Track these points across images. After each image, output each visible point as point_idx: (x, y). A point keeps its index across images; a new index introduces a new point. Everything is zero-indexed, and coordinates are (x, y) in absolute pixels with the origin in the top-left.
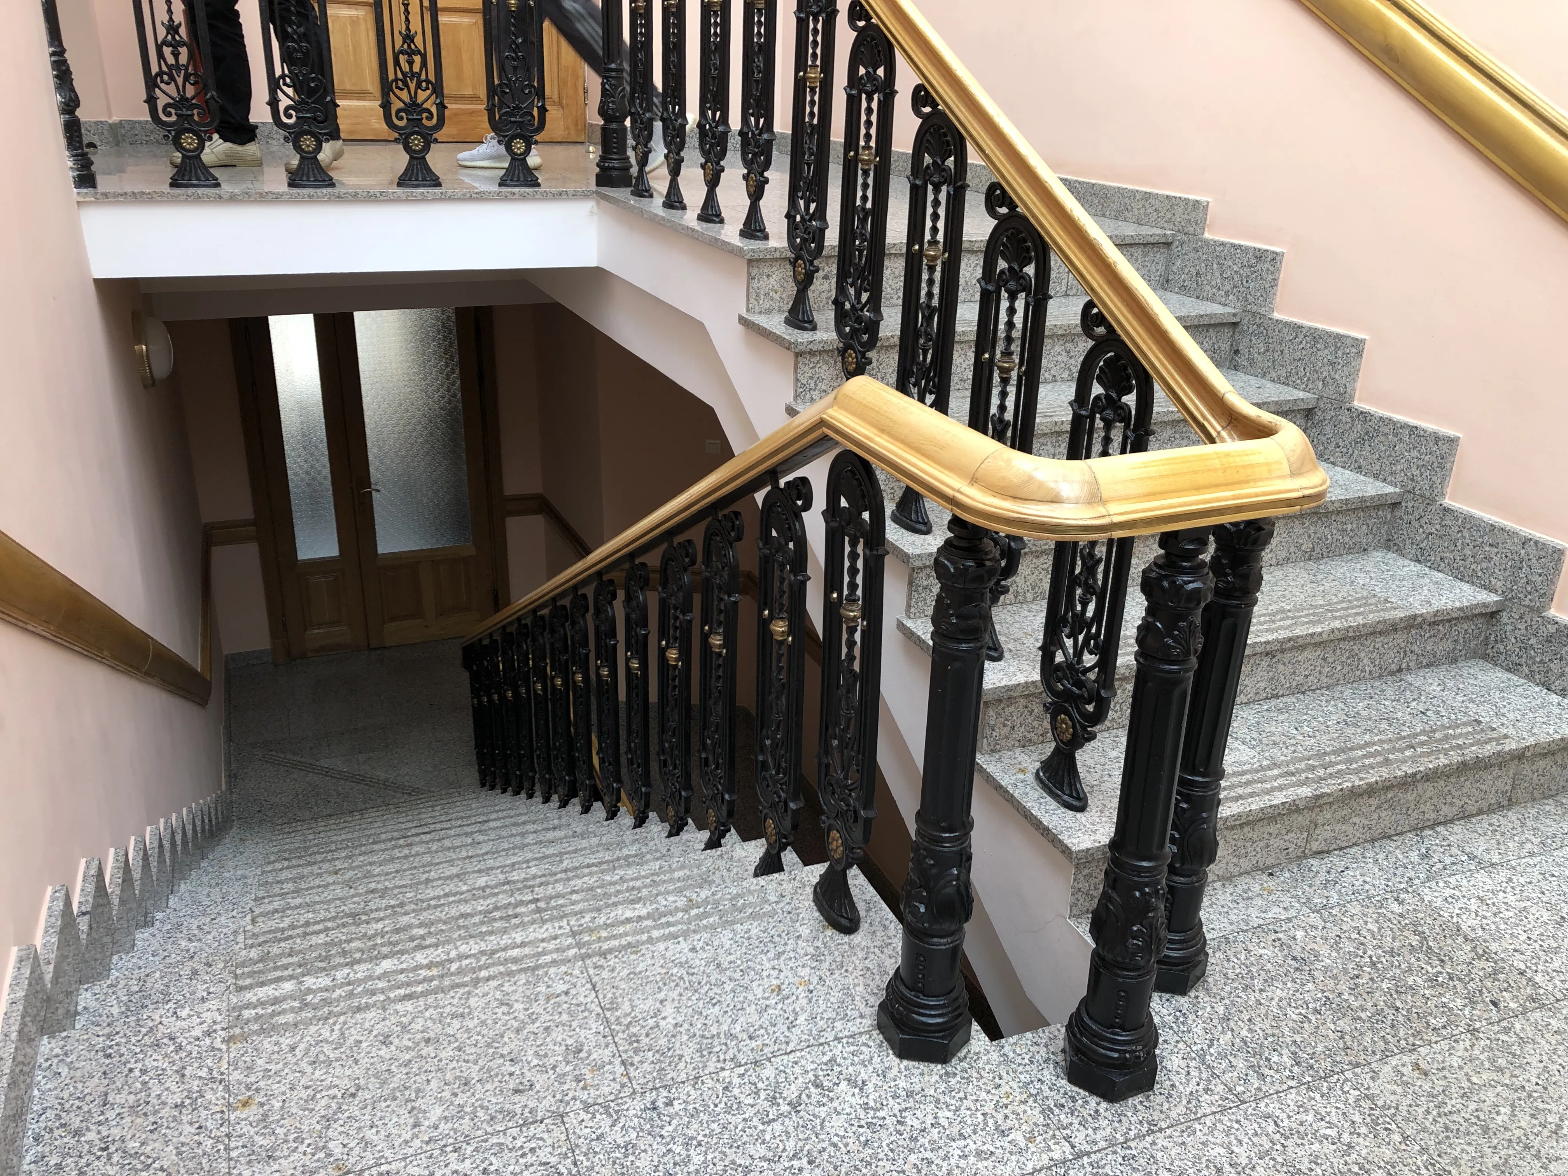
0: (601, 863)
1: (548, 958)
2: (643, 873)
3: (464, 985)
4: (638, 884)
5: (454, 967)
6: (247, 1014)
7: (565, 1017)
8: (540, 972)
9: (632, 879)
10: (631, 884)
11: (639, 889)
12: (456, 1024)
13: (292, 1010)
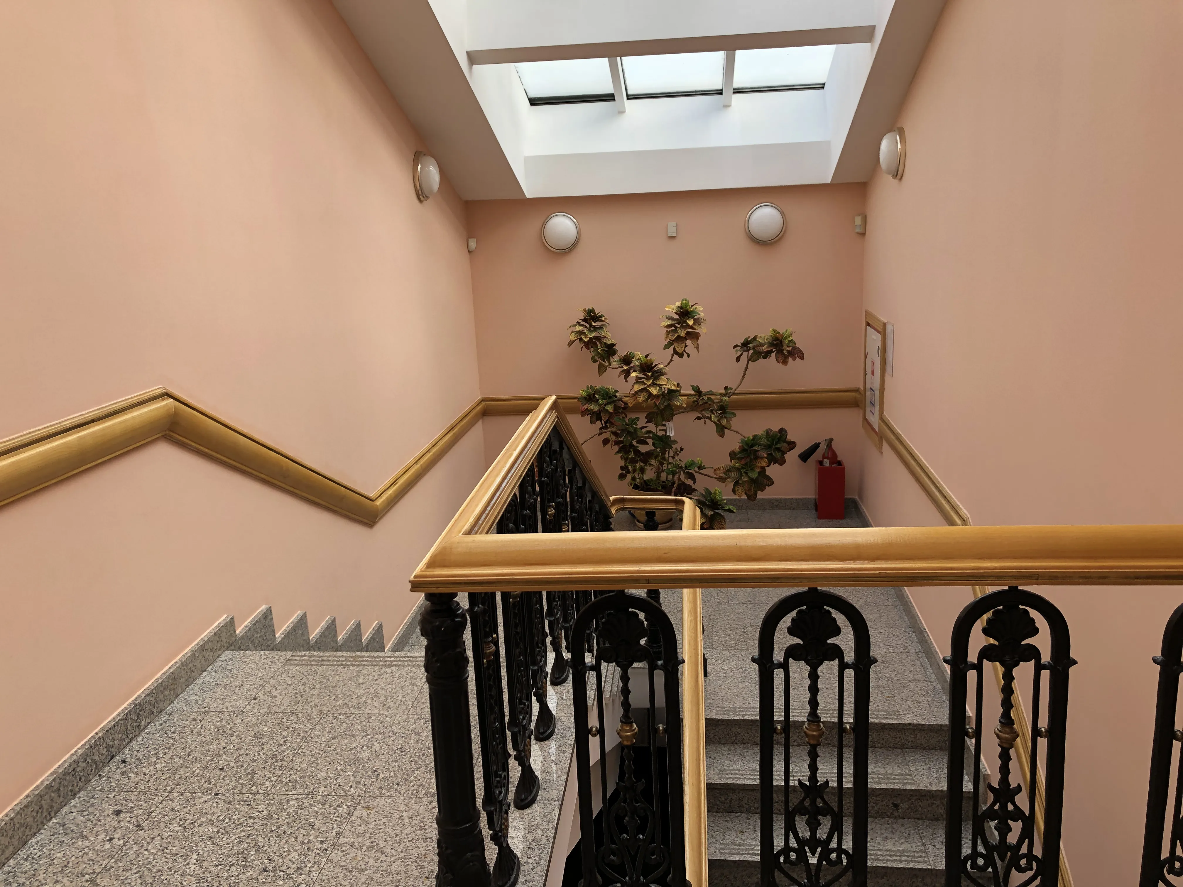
0: (752, 854)
1: (797, 711)
2: (746, 780)
3: (825, 710)
4: (749, 777)
5: (829, 715)
6: (895, 717)
7: (796, 696)
8: (801, 708)
9: (751, 779)
10: (752, 777)
11: (750, 774)
12: (829, 701)
13: (880, 715)
